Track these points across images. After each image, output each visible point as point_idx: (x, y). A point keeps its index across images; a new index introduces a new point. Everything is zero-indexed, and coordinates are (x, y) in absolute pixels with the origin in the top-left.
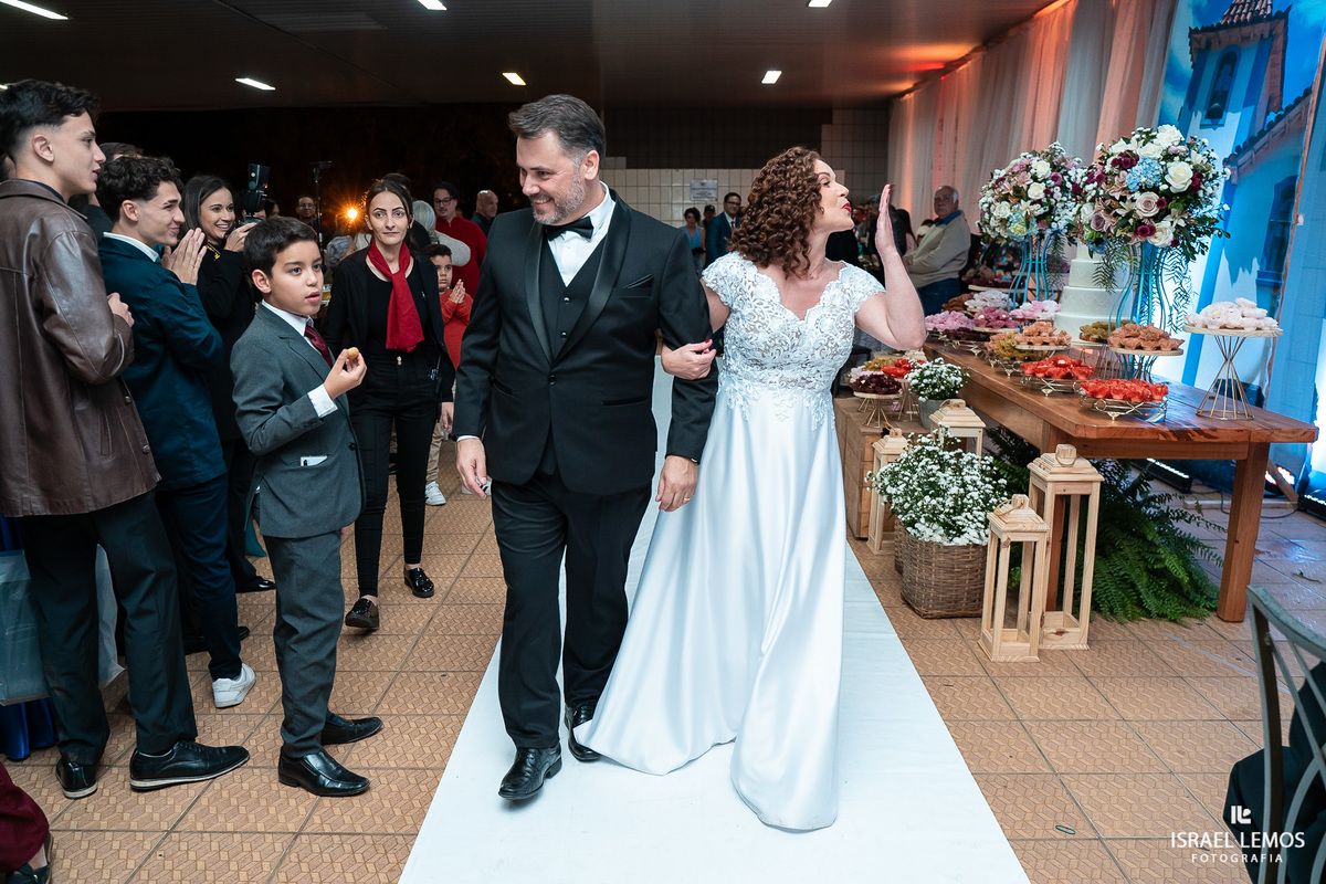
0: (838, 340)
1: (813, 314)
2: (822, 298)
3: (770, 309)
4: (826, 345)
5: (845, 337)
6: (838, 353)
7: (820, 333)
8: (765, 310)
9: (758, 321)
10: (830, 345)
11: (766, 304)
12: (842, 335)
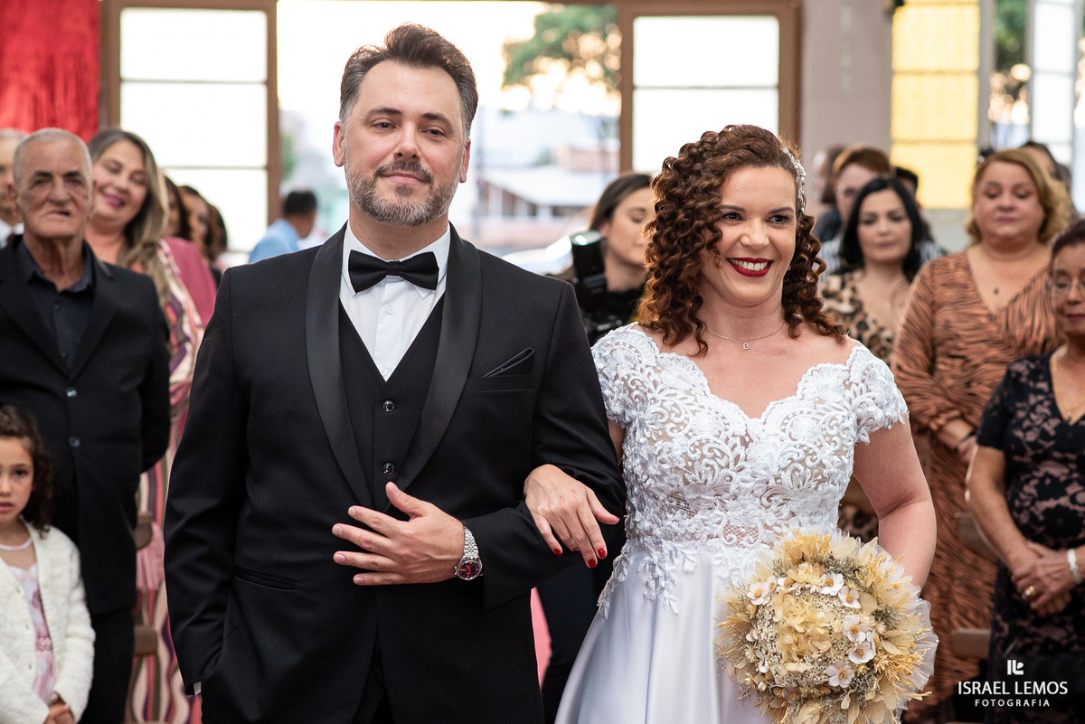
0: (826, 454)
1: (778, 410)
2: (800, 385)
3: (691, 400)
4: (802, 462)
5: (837, 453)
6: (824, 480)
7: (788, 441)
8: (679, 403)
9: (669, 421)
10: (809, 463)
11: (681, 395)
12: (833, 448)
